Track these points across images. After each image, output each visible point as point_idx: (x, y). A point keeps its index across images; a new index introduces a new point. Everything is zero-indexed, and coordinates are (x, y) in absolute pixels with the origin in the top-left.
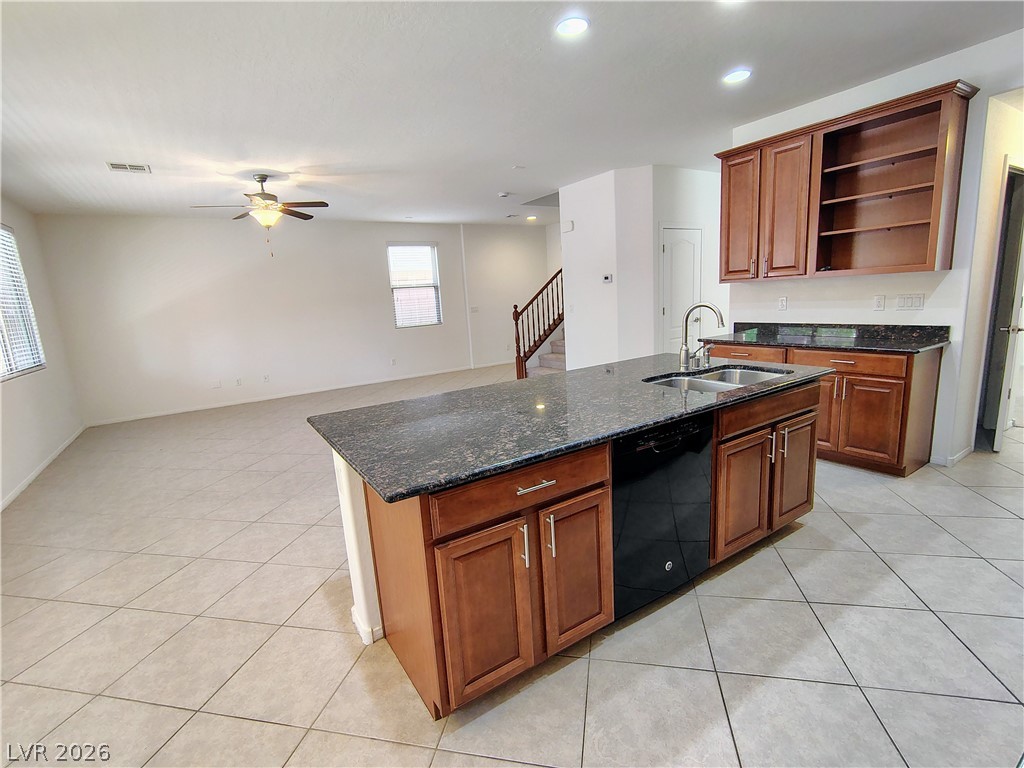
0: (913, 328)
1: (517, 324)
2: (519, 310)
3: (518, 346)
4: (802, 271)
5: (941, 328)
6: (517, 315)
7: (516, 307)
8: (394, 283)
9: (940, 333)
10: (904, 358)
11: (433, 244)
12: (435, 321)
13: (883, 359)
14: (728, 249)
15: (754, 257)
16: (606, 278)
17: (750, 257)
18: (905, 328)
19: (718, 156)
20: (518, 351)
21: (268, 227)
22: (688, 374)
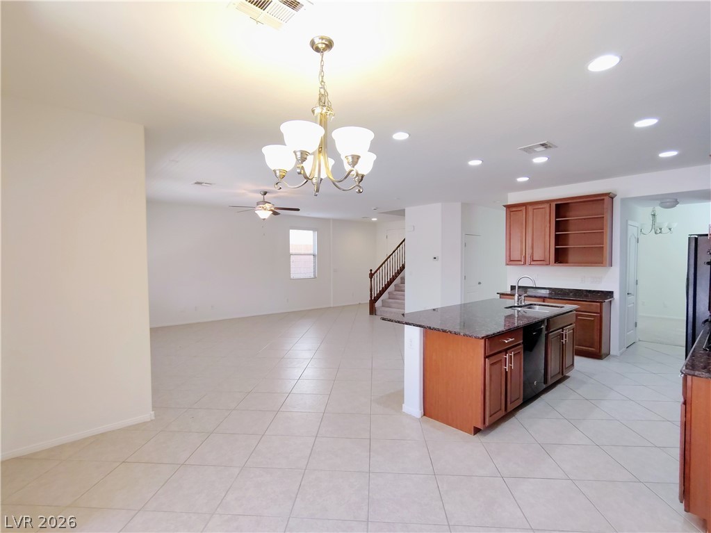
0: (598, 292)
1: (371, 280)
2: (373, 272)
3: (371, 294)
4: (548, 263)
5: (610, 292)
6: (371, 275)
7: (371, 270)
8: (291, 251)
9: (610, 294)
10: (599, 304)
11: (314, 230)
12: (312, 276)
13: (590, 305)
14: (510, 249)
15: (524, 254)
16: (435, 258)
17: (521, 254)
18: (594, 291)
19: (505, 206)
20: (371, 297)
21: (264, 219)
22: (519, 307)
